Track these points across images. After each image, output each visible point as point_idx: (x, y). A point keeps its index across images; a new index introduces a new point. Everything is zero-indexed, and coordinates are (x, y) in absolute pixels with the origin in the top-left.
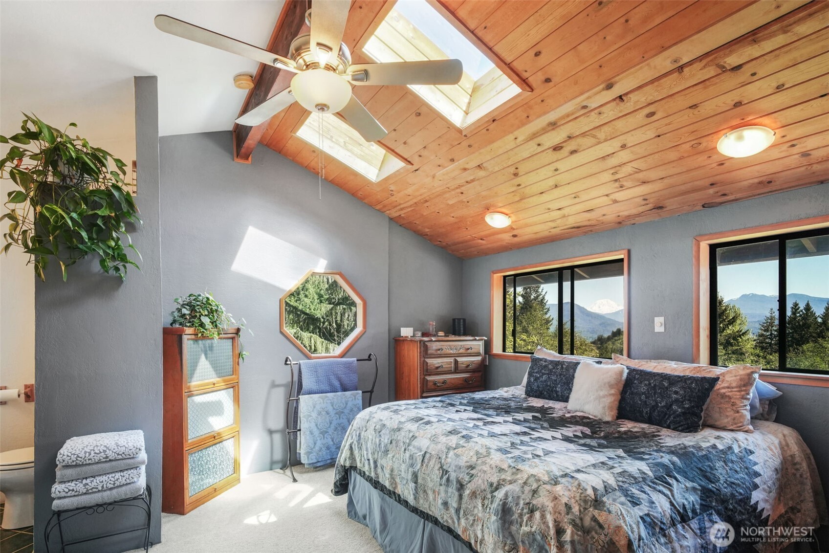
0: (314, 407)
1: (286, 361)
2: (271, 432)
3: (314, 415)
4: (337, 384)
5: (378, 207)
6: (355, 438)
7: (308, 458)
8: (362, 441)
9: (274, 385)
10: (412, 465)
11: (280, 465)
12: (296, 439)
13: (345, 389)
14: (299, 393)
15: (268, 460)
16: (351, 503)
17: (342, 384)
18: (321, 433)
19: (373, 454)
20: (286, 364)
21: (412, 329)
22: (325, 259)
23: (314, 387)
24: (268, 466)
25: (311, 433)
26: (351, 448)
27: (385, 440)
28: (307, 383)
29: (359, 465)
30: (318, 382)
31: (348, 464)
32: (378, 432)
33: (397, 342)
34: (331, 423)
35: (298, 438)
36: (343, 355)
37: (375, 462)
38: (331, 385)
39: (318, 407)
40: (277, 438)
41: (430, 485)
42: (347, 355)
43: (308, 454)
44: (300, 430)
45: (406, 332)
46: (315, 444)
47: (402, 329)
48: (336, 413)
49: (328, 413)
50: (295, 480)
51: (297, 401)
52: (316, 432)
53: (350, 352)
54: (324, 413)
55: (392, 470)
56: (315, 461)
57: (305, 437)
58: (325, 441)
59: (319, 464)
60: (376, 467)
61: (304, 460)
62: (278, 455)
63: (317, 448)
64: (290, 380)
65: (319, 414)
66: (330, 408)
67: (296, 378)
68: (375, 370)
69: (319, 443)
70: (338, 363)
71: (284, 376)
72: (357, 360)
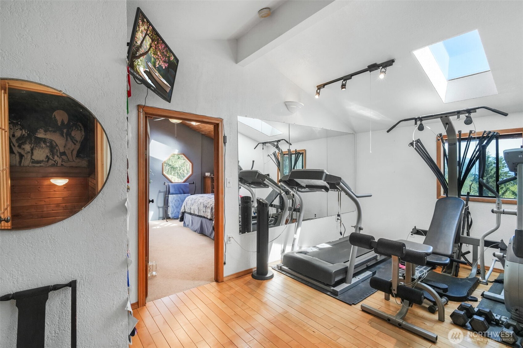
0: (174, 199)
1: (164, 183)
2: (159, 207)
3: (174, 201)
4: (182, 191)
5: (197, 131)
6: (186, 203)
7: (172, 215)
8: (187, 204)
9: (160, 192)
10: (198, 206)
11: (162, 219)
12: (167, 209)
13: (184, 193)
14: (168, 194)
15: (158, 217)
16: (184, 223)
17: (183, 192)
18: (176, 207)
19: (190, 206)
20: (164, 184)
21: (210, 173)
22: (178, 150)
23: (174, 192)
24: (158, 219)
25: (173, 207)
26: (184, 206)
27: (193, 202)
28: (171, 191)
29: (186, 211)
30: (175, 190)
31: (183, 211)
32: (191, 200)
33: (204, 178)
34: (179, 204)
35: (168, 209)
36: (184, 182)
37: (190, 208)
38: (180, 192)
39: (175, 199)
40: (161, 209)
41: (201, 209)
42: (186, 182)
43: (172, 214)
44: (169, 206)
45: (207, 174)
46: (174, 211)
47: (206, 173)
48: (181, 201)
49: (178, 201)
50: (167, 221)
51: (168, 197)
52: (175, 207)
53: (187, 181)
54: (177, 201)
55: (194, 209)
56: (174, 216)
57: (171, 209)
58: (177, 210)
59: (175, 217)
60: (190, 209)
61: (170, 216)
62: (161, 215)
63: (175, 212)
64: (166, 190)
65: (176, 201)
66: (179, 200)
67: (168, 190)
68: (195, 188)
69: (175, 211)
70: (182, 185)
71: (163, 189)
72: (189, 184)
